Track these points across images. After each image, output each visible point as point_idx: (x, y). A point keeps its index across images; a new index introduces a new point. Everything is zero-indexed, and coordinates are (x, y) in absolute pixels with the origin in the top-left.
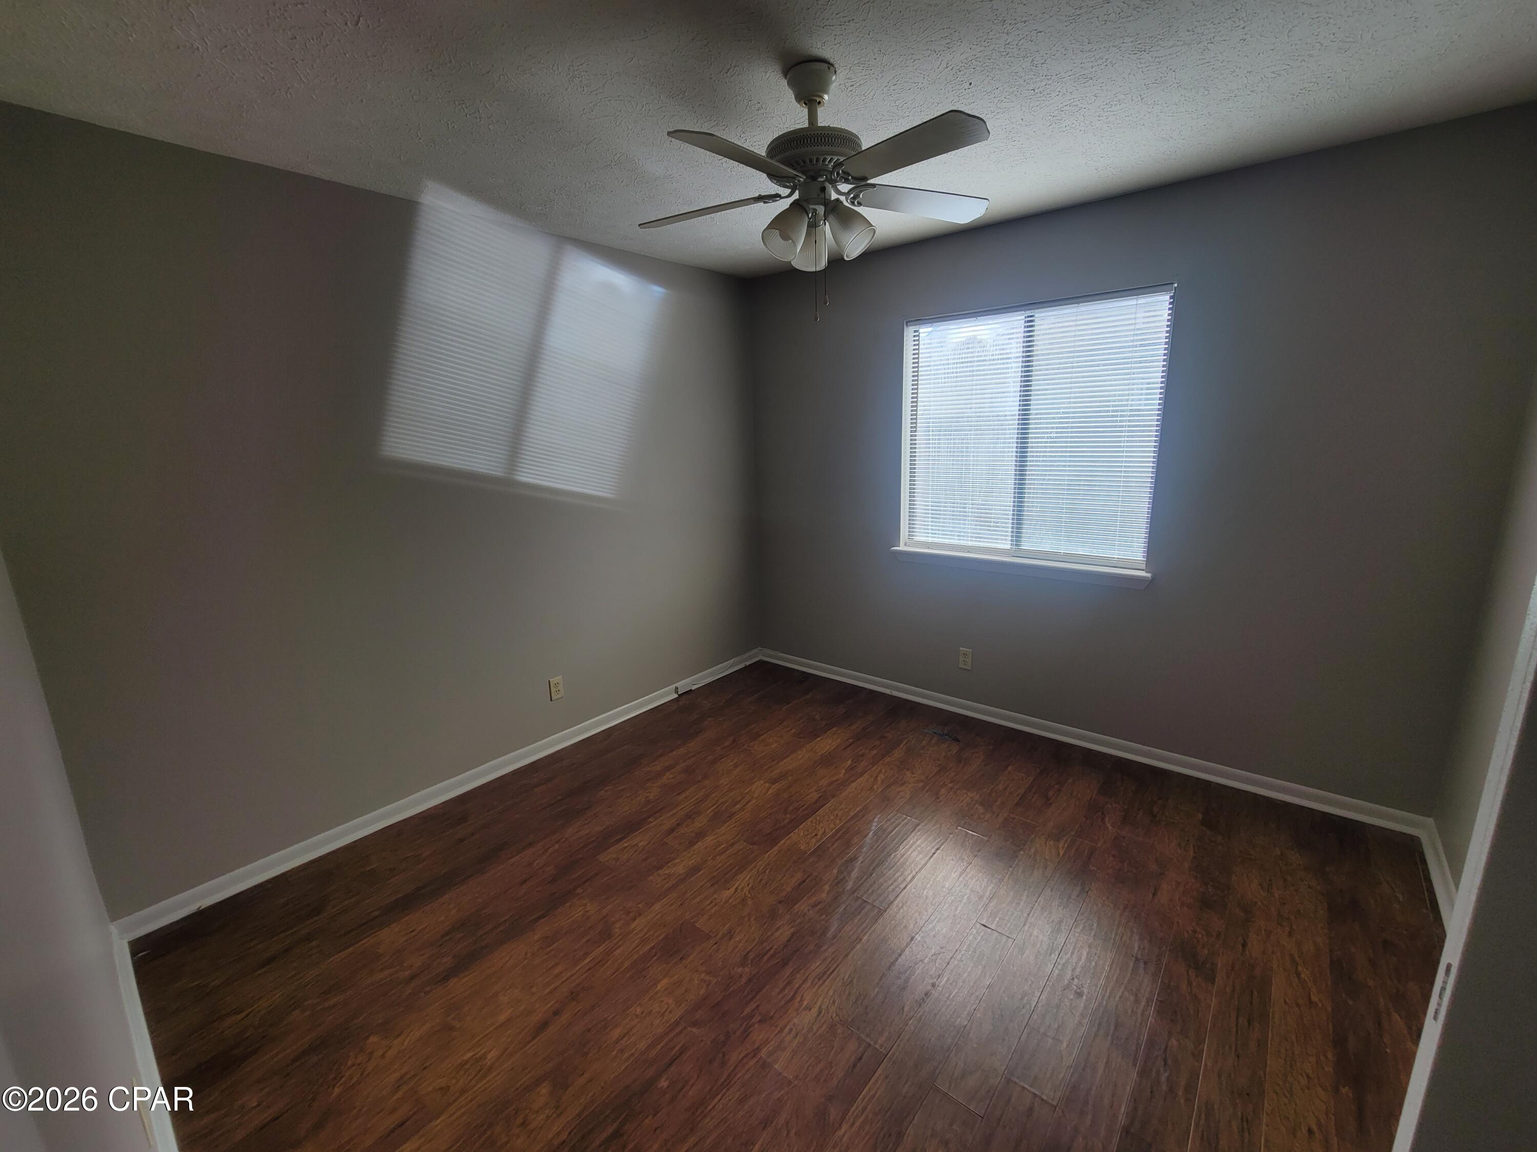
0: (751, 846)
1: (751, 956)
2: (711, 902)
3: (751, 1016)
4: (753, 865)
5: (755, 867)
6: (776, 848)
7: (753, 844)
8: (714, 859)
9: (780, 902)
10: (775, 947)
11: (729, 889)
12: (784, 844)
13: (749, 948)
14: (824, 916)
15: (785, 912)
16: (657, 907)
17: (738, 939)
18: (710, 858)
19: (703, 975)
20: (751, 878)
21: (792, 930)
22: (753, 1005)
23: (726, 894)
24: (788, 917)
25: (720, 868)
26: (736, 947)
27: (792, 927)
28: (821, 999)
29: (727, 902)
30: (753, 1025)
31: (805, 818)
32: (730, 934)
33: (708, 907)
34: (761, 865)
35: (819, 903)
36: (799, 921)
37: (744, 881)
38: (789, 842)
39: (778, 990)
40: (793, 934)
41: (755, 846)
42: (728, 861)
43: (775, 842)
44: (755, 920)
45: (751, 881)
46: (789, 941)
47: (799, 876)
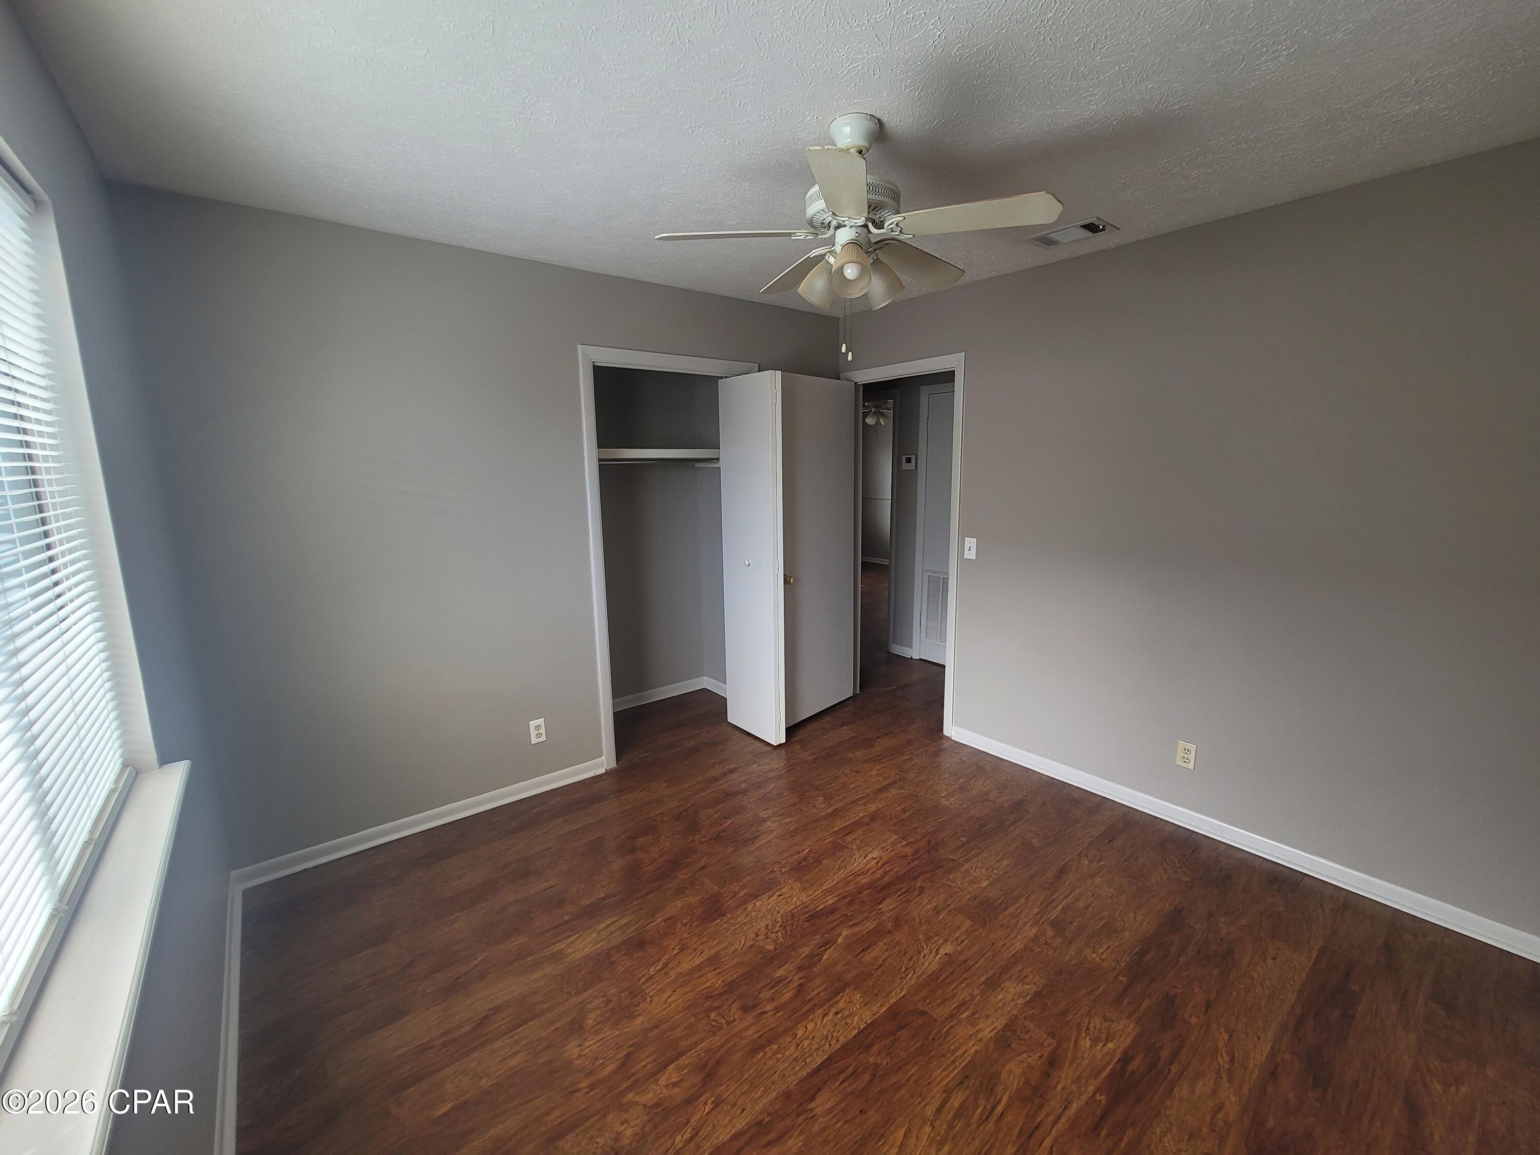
0: (926, 1009)
1: (916, 893)
2: (962, 942)
3: (913, 860)
4: (921, 979)
5: (919, 977)
6: (893, 1001)
7: (923, 1013)
8: (973, 997)
9: (890, 932)
10: (895, 896)
11: (946, 954)
12: (881, 1005)
13: (918, 898)
14: (849, 914)
15: (886, 922)
16: (1018, 946)
17: (929, 906)
18: (978, 998)
19: (954, 885)
20: (923, 964)
21: (880, 907)
22: (913, 864)
23: (948, 949)
24: (884, 918)
25: (962, 982)
26: (929, 900)
27: (881, 909)
28: (864, 861)
29: (945, 941)
30: (912, 855)
31: (847, 1049)
32: (937, 911)
33: (963, 938)
34: (911, 978)
35: (851, 926)
36: (873, 914)
37: (930, 962)
38: (875, 1009)
39: (895, 870)
40: (880, 904)
41: (921, 1008)
42: (954, 989)
43: (894, 1013)
44: (915, 920)
45: (922, 960)
46: (884, 900)
47: (868, 957)
